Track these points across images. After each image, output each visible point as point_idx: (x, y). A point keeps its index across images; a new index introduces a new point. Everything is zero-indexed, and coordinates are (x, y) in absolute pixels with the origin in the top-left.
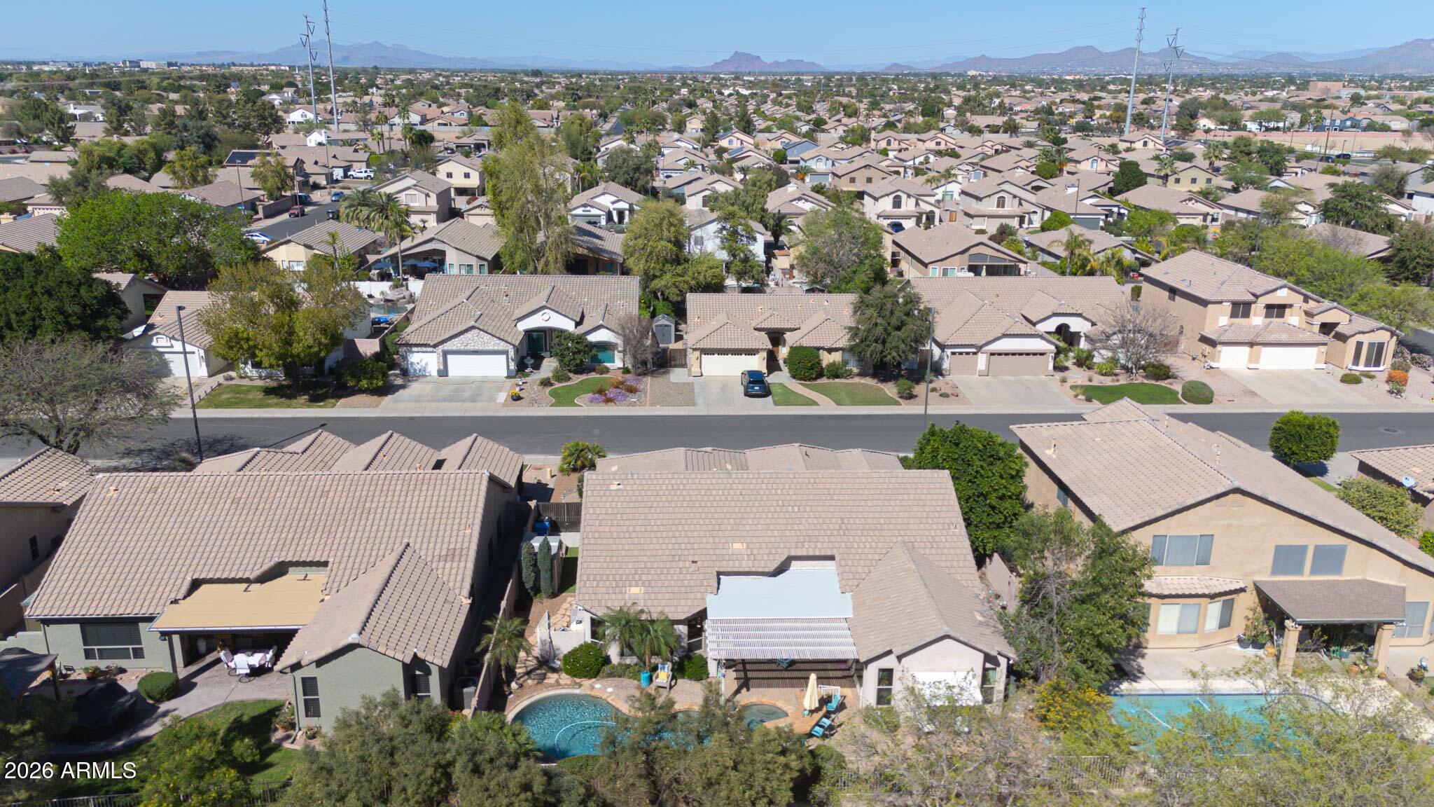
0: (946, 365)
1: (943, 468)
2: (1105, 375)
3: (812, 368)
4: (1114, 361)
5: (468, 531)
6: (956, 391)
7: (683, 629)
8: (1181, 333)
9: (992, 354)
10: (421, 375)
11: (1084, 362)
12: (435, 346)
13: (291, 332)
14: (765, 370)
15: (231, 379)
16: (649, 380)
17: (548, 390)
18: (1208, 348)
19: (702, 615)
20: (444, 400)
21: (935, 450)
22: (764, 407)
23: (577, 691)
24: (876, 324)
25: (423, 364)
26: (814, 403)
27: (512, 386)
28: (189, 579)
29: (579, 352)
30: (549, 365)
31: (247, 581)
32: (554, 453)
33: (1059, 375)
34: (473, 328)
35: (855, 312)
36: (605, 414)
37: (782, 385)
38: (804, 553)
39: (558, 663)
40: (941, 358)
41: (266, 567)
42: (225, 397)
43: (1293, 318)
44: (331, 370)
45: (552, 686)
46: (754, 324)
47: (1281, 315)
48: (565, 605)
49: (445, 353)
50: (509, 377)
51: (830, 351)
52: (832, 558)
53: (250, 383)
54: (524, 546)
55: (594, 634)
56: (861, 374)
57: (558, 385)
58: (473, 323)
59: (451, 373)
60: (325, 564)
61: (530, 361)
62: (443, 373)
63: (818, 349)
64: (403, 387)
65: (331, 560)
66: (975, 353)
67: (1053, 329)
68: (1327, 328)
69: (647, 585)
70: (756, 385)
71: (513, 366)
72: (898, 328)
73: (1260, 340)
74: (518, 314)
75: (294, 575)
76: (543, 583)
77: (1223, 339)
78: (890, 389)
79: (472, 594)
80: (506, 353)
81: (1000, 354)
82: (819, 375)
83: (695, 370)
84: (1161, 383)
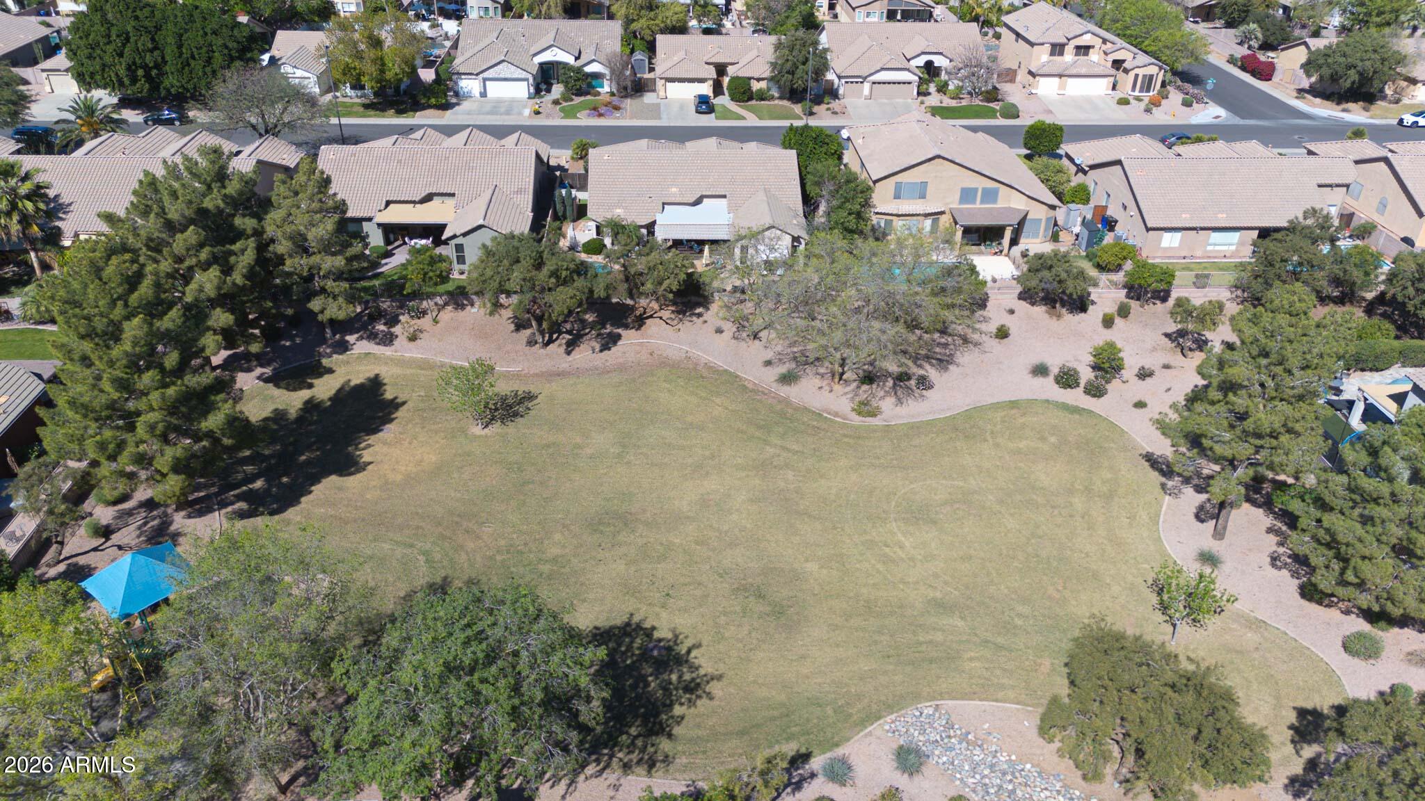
0: (841, 92)
2: (953, 98)
3: (744, 93)
4: (960, 88)
5: (527, 182)
6: (844, 110)
7: (644, 231)
8: (1019, 67)
9: (874, 83)
10: (468, 96)
11: (942, 89)
12: (477, 74)
13: (383, 64)
14: (711, 94)
15: (339, 97)
16: (629, 101)
17: (558, 107)
18: (1031, 79)
19: (654, 223)
20: (488, 113)
21: (790, 140)
22: (708, 120)
23: (590, 260)
24: (788, 60)
25: (469, 88)
26: (744, 118)
27: (534, 104)
28: (384, 200)
29: (579, 79)
30: (557, 90)
31: (414, 202)
32: (566, 148)
33: (921, 98)
34: (503, 61)
36: (599, 124)
37: (724, 106)
38: (710, 193)
39: (580, 249)
40: (838, 86)
41: (423, 195)
42: (337, 109)
43: (1093, 56)
44: (405, 92)
46: (705, 59)
47: (1085, 54)
48: (582, 223)
49: (485, 80)
50: (529, 98)
51: (758, 80)
52: (724, 196)
53: (352, 100)
54: (557, 192)
55: (598, 234)
56: (781, 98)
57: (565, 104)
58: (503, 58)
59: (489, 95)
60: (453, 195)
61: (544, 87)
62: (484, 94)
63: (750, 78)
64: (458, 104)
65: (456, 193)
66: (861, 82)
67: (921, 65)
68: (1117, 64)
69: (625, 208)
70: (704, 106)
71: (532, 90)
72: (804, 64)
73: (1068, 72)
74: (534, 51)
75: (437, 201)
76: (568, 214)
77: (1042, 72)
78: (797, 109)
79: (532, 211)
80: (527, 80)
81: (879, 83)
82: (750, 98)
83: (662, 94)
84: (991, 105)
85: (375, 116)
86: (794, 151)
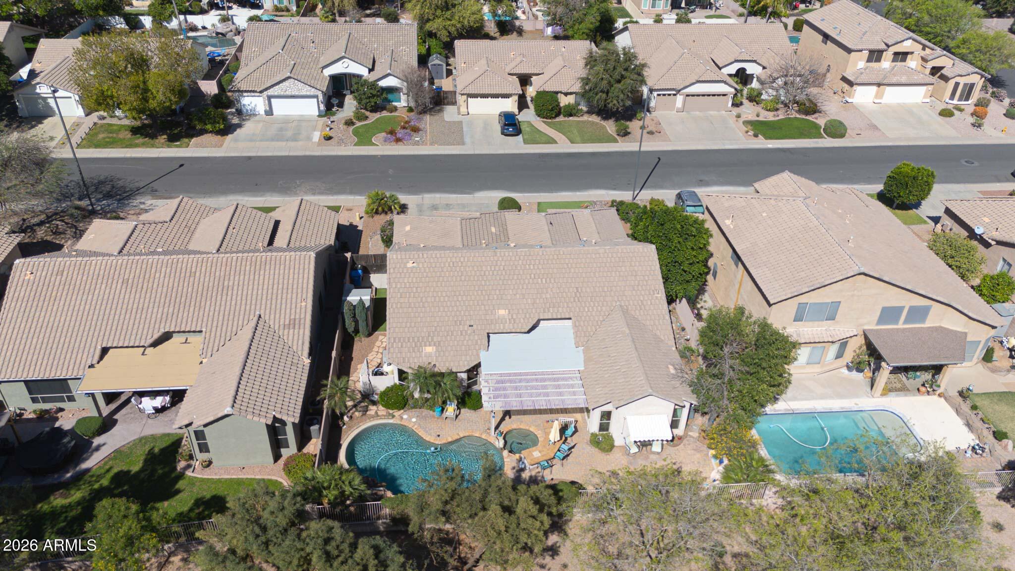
0: (652, 104)
1: (651, 242)
2: (769, 110)
3: (552, 110)
4: (777, 99)
5: (304, 304)
6: (659, 129)
7: (464, 376)
8: (828, 70)
9: (688, 96)
10: (252, 114)
11: (754, 98)
12: (261, 92)
13: (146, 90)
14: (516, 111)
15: (104, 118)
16: (427, 118)
17: (351, 128)
18: (846, 87)
19: (477, 367)
20: (273, 140)
22: (515, 146)
23: (391, 421)
24: (602, 79)
25: (253, 105)
26: (552, 141)
27: (324, 125)
28: (99, 348)
29: (373, 96)
30: (350, 103)
31: (143, 347)
32: (360, 193)
33: (736, 111)
34: (289, 78)
35: (586, 65)
36: (396, 153)
37: (529, 122)
38: (549, 316)
39: (376, 398)
40: (649, 98)
41: (156, 336)
42: (101, 136)
43: (912, 63)
45: (373, 417)
46: (508, 70)
47: (904, 60)
48: (378, 343)
49: (269, 98)
50: (320, 116)
51: (566, 94)
52: (570, 319)
53: (119, 122)
54: (345, 304)
55: (401, 379)
56: (590, 112)
57: (359, 124)
58: (289, 74)
59: (275, 113)
60: (200, 331)
61: (335, 101)
62: (269, 112)
63: (557, 93)
64: (239, 126)
65: (204, 330)
66: (674, 95)
67: (734, 72)
68: (935, 71)
69: (437, 345)
70: (510, 124)
71: (322, 107)
72: (619, 81)
73: (885, 82)
74: (323, 61)
75: (177, 339)
76: (360, 327)
77: (858, 81)
78: (610, 126)
79: (310, 354)
80: (316, 97)
81: (693, 96)
82: (558, 114)
83: (463, 110)
84: (809, 118)
85: (144, 145)
86: (654, 247)
